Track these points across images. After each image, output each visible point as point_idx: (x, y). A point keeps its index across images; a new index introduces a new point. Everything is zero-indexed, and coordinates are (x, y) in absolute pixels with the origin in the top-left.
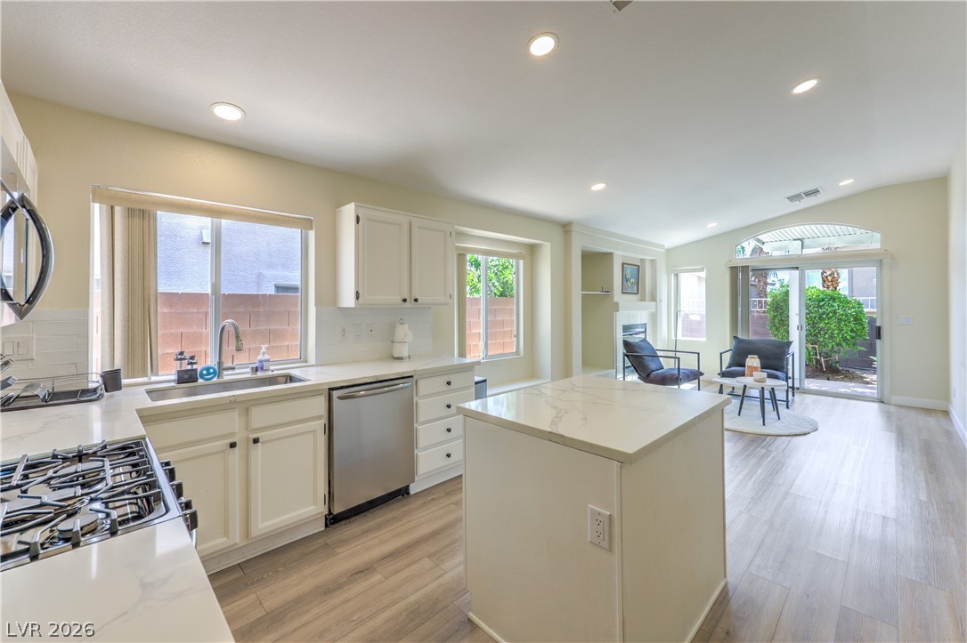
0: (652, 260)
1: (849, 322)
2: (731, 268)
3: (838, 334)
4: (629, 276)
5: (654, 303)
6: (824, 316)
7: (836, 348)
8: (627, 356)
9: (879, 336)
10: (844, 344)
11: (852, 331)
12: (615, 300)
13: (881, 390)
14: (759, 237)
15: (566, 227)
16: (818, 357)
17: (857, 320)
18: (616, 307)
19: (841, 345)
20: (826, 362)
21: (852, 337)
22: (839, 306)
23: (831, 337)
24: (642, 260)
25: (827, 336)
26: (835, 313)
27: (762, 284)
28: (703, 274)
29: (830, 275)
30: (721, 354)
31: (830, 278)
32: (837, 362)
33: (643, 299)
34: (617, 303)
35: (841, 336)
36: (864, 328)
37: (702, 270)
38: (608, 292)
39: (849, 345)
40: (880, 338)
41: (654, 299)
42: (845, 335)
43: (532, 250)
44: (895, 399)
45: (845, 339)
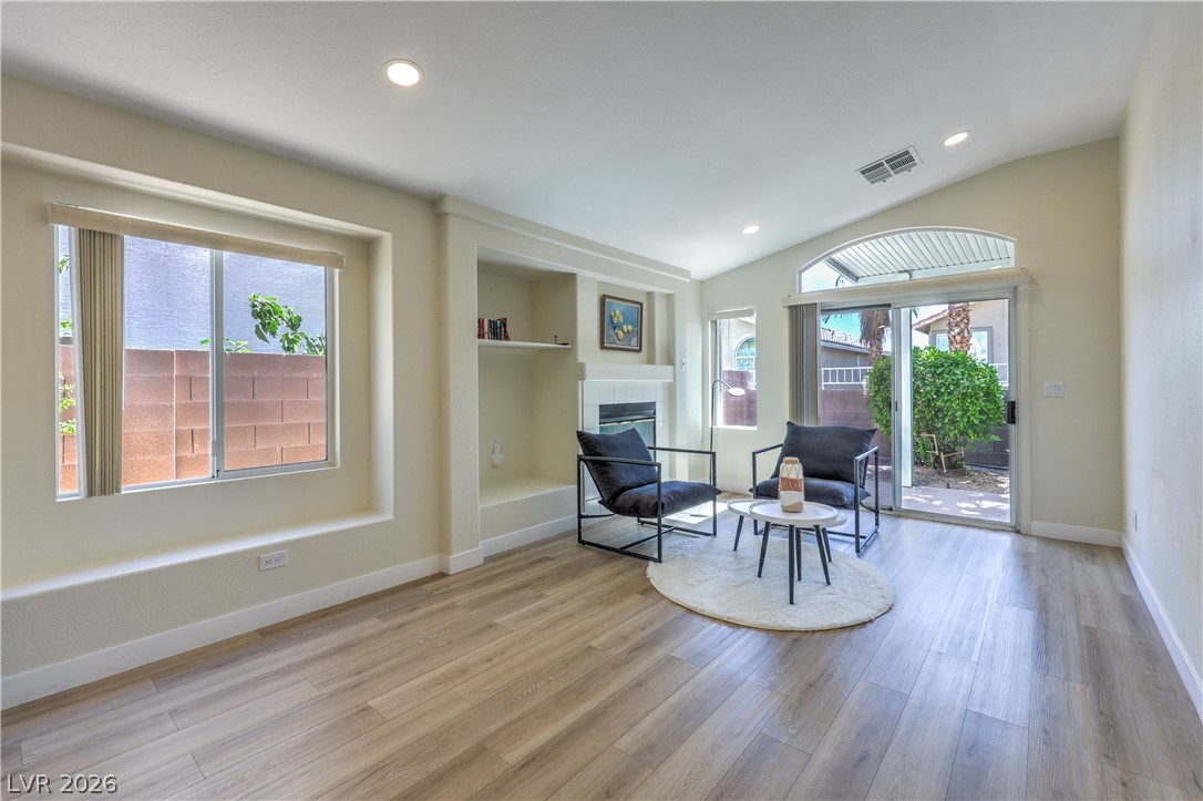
0: (669, 297)
1: (977, 399)
2: (791, 307)
3: (962, 417)
4: (619, 318)
5: (671, 368)
6: (943, 390)
7: (961, 439)
8: (585, 461)
9: (1012, 419)
10: (970, 432)
11: (981, 412)
12: (580, 360)
13: (1016, 511)
14: (834, 256)
15: (433, 205)
16: (937, 453)
17: (989, 394)
18: (580, 372)
19: (967, 433)
20: (948, 459)
21: (982, 422)
22: (963, 374)
23: (953, 422)
24: (650, 295)
25: (946, 421)
26: (957, 385)
27: (874, 349)
28: (752, 320)
29: (959, 334)
30: (754, 454)
31: (958, 338)
32: (962, 460)
33: (651, 361)
34: (582, 366)
35: (966, 420)
36: (999, 407)
37: (749, 313)
38: (568, 344)
39: (978, 433)
40: (1013, 422)
41: (670, 360)
42: (972, 418)
43: (366, 249)
44: (1038, 527)
45: (971, 425)
